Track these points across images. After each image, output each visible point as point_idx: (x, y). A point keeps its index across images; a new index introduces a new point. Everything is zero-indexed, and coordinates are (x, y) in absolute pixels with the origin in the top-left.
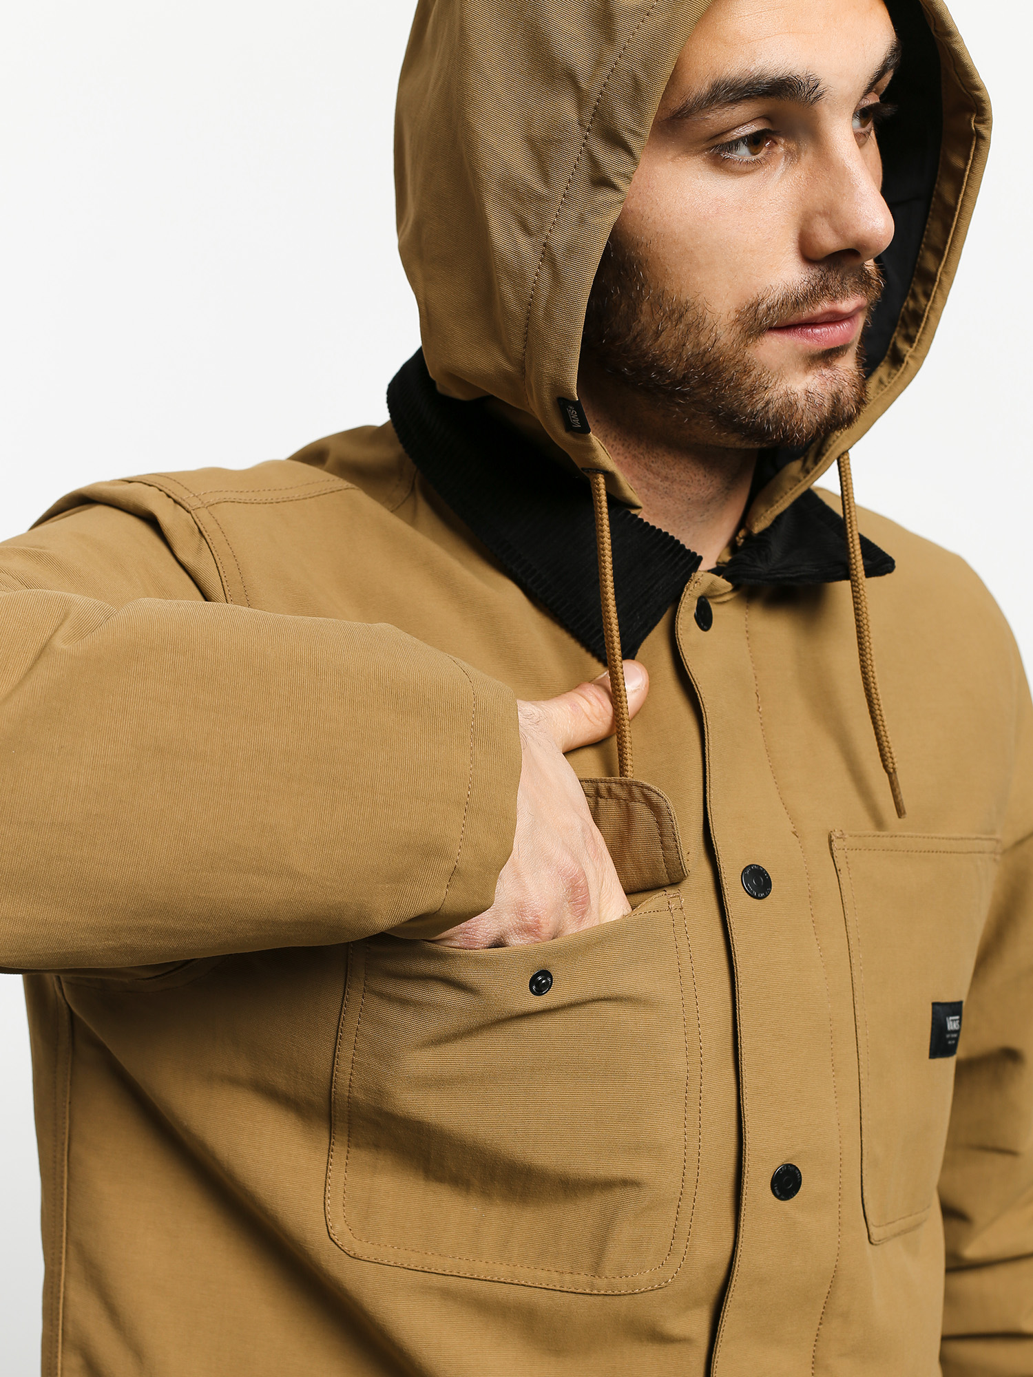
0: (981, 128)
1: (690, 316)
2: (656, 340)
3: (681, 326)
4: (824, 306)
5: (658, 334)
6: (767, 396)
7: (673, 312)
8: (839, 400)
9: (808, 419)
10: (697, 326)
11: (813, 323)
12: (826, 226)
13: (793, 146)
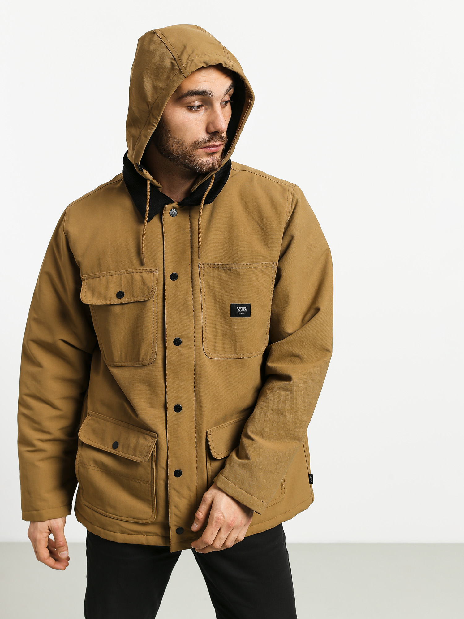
0: (251, 102)
1: (181, 143)
2: (172, 147)
3: (179, 145)
4: (211, 143)
5: (173, 146)
6: (197, 162)
7: (177, 141)
8: (214, 164)
9: (205, 168)
10: (182, 145)
11: (209, 147)
12: (212, 126)
13: (207, 107)
